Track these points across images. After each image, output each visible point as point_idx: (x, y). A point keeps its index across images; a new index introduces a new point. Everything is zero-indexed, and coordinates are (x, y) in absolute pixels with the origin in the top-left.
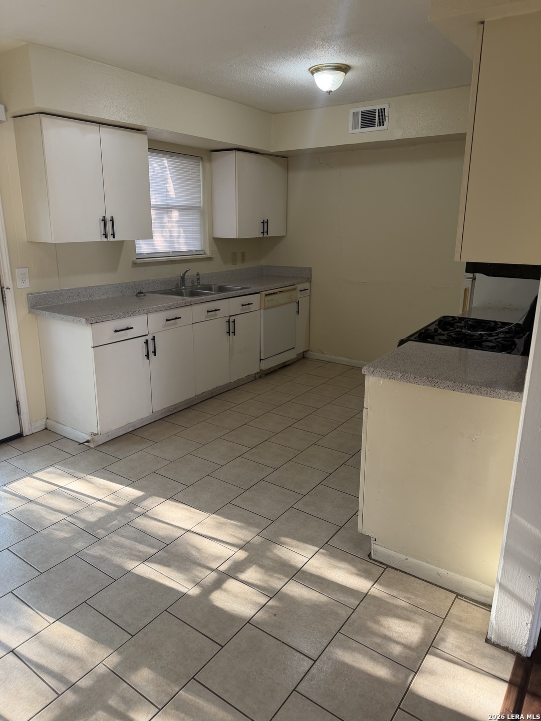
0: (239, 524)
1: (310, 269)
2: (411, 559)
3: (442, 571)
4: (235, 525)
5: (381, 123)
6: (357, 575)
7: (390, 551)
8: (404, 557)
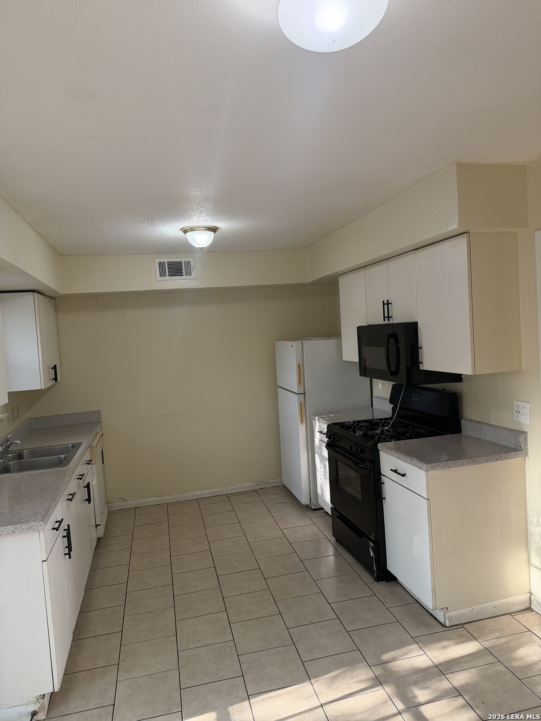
0: (343, 669)
1: (99, 412)
2: (475, 608)
3: (496, 603)
4: (342, 673)
5: (189, 273)
6: (458, 643)
7: (460, 611)
8: (470, 609)
